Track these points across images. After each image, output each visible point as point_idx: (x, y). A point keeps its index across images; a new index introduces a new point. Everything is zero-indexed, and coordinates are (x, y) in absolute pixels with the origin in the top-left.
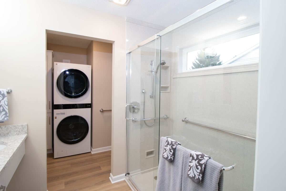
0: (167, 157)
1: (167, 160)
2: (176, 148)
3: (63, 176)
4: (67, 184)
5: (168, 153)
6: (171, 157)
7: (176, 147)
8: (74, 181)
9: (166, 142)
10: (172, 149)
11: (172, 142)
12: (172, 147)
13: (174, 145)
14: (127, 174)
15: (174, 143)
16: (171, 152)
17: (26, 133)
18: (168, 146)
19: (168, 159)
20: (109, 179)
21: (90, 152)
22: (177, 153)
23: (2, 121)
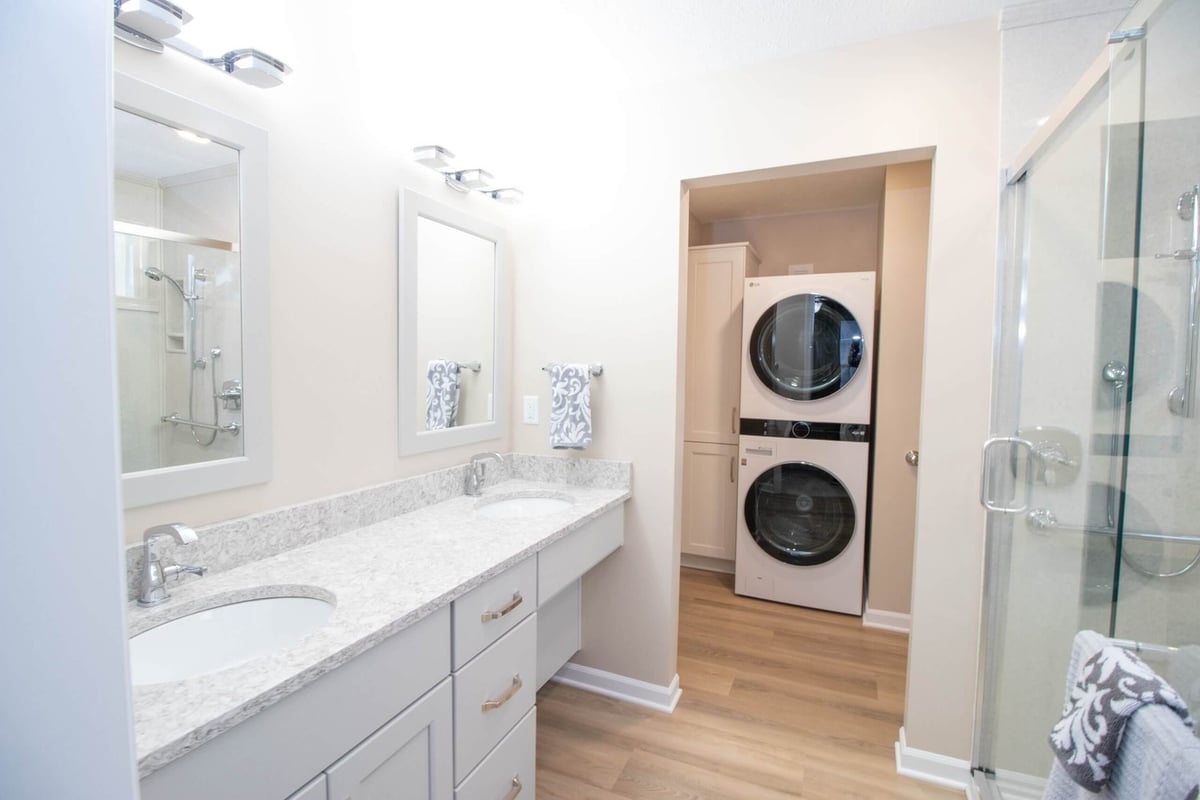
0: (1067, 746)
1: (1065, 765)
2: (1129, 718)
3: (740, 658)
4: (740, 685)
5: (1077, 728)
6: (1091, 761)
7: (1134, 712)
8: (762, 688)
9: (1089, 664)
10: (1102, 713)
11: (1118, 673)
12: (1105, 701)
13: (1118, 695)
14: (981, 769)
15: (1129, 687)
16: (1095, 726)
17: (627, 487)
18: (1092, 687)
19: (1070, 761)
20: (894, 748)
21: (860, 617)
22: (1133, 754)
23: (579, 445)
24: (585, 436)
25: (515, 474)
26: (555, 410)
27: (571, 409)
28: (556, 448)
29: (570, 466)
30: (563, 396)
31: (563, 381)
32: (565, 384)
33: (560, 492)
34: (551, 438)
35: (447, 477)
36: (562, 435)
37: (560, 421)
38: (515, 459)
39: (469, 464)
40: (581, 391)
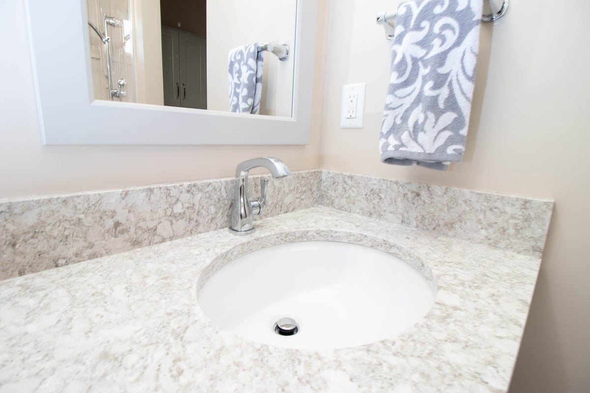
17: (536, 250)
23: (437, 157)
24: (450, 141)
25: (321, 198)
26: (395, 88)
27: (430, 84)
28: (390, 160)
29: (410, 195)
30: (415, 60)
31: (418, 27)
32: (421, 35)
33: (392, 241)
34: (383, 140)
35: (185, 197)
36: (405, 136)
37: (401, 111)
38: (324, 178)
39: (234, 178)
40: (458, 43)
